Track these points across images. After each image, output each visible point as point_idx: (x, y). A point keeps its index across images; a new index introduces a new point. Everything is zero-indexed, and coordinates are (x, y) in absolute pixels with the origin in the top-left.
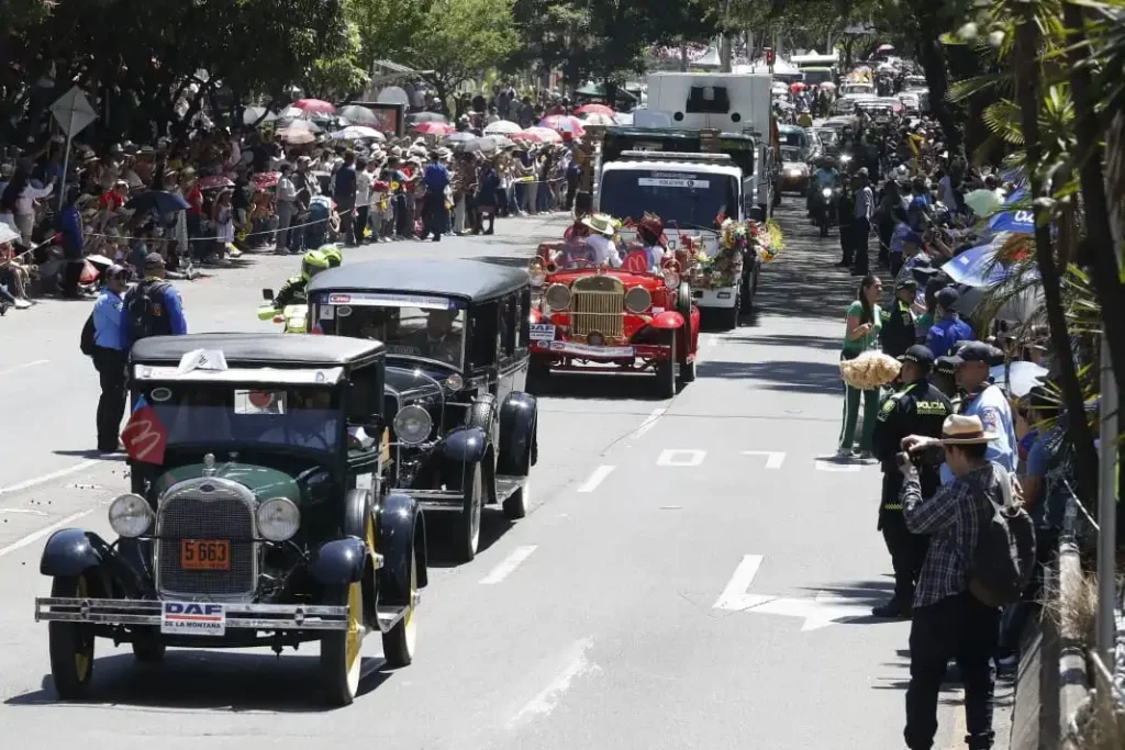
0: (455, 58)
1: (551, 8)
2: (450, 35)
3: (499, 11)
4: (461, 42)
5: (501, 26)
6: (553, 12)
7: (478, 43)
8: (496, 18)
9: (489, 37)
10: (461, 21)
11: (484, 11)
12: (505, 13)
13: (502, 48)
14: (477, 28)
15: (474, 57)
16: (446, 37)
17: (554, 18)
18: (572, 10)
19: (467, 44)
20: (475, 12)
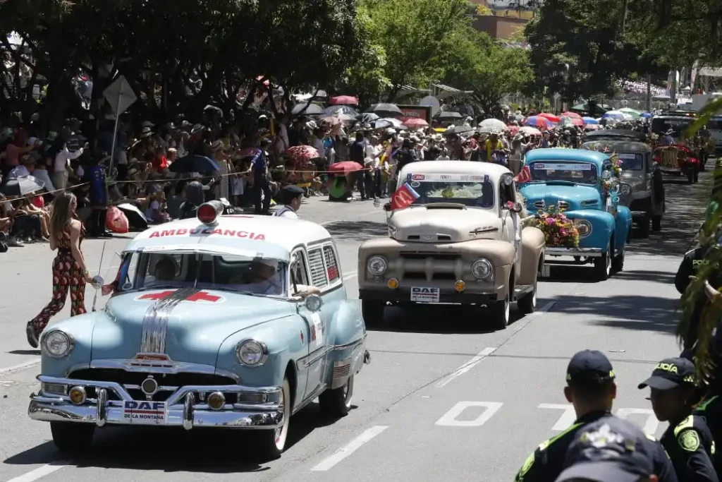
0: (493, 86)
1: (555, 55)
2: (489, 71)
3: (521, 57)
4: (497, 75)
5: (522, 66)
6: (555, 58)
7: (507, 77)
8: (519, 61)
9: (514, 73)
10: (496, 63)
11: (511, 56)
12: (525, 58)
13: (522, 79)
14: (506, 67)
15: (504, 85)
16: (487, 72)
17: (556, 61)
18: (567, 56)
19: (500, 77)
20: (505, 58)
